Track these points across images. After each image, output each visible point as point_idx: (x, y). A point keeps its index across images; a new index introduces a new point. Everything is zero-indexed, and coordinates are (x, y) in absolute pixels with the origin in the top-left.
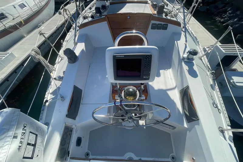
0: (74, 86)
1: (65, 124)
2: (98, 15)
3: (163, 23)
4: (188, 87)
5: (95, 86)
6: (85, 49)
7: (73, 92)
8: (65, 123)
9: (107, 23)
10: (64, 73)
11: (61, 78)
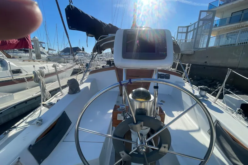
0: (64, 111)
1: (18, 161)
2: (108, 65)
3: (165, 74)
4: (217, 122)
5: (91, 121)
6: (89, 87)
7: (59, 118)
8: (19, 158)
9: (115, 71)
10: (57, 101)
11: (52, 104)
